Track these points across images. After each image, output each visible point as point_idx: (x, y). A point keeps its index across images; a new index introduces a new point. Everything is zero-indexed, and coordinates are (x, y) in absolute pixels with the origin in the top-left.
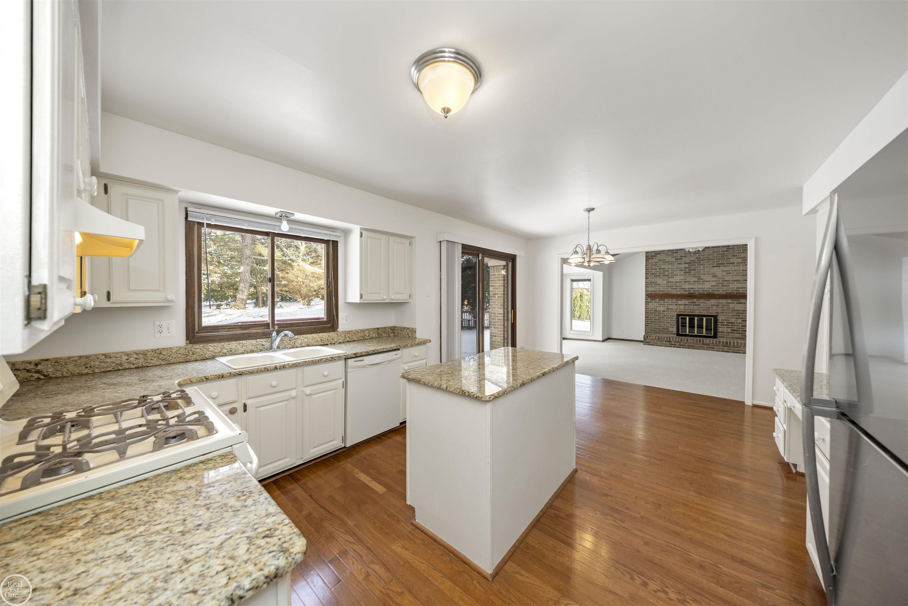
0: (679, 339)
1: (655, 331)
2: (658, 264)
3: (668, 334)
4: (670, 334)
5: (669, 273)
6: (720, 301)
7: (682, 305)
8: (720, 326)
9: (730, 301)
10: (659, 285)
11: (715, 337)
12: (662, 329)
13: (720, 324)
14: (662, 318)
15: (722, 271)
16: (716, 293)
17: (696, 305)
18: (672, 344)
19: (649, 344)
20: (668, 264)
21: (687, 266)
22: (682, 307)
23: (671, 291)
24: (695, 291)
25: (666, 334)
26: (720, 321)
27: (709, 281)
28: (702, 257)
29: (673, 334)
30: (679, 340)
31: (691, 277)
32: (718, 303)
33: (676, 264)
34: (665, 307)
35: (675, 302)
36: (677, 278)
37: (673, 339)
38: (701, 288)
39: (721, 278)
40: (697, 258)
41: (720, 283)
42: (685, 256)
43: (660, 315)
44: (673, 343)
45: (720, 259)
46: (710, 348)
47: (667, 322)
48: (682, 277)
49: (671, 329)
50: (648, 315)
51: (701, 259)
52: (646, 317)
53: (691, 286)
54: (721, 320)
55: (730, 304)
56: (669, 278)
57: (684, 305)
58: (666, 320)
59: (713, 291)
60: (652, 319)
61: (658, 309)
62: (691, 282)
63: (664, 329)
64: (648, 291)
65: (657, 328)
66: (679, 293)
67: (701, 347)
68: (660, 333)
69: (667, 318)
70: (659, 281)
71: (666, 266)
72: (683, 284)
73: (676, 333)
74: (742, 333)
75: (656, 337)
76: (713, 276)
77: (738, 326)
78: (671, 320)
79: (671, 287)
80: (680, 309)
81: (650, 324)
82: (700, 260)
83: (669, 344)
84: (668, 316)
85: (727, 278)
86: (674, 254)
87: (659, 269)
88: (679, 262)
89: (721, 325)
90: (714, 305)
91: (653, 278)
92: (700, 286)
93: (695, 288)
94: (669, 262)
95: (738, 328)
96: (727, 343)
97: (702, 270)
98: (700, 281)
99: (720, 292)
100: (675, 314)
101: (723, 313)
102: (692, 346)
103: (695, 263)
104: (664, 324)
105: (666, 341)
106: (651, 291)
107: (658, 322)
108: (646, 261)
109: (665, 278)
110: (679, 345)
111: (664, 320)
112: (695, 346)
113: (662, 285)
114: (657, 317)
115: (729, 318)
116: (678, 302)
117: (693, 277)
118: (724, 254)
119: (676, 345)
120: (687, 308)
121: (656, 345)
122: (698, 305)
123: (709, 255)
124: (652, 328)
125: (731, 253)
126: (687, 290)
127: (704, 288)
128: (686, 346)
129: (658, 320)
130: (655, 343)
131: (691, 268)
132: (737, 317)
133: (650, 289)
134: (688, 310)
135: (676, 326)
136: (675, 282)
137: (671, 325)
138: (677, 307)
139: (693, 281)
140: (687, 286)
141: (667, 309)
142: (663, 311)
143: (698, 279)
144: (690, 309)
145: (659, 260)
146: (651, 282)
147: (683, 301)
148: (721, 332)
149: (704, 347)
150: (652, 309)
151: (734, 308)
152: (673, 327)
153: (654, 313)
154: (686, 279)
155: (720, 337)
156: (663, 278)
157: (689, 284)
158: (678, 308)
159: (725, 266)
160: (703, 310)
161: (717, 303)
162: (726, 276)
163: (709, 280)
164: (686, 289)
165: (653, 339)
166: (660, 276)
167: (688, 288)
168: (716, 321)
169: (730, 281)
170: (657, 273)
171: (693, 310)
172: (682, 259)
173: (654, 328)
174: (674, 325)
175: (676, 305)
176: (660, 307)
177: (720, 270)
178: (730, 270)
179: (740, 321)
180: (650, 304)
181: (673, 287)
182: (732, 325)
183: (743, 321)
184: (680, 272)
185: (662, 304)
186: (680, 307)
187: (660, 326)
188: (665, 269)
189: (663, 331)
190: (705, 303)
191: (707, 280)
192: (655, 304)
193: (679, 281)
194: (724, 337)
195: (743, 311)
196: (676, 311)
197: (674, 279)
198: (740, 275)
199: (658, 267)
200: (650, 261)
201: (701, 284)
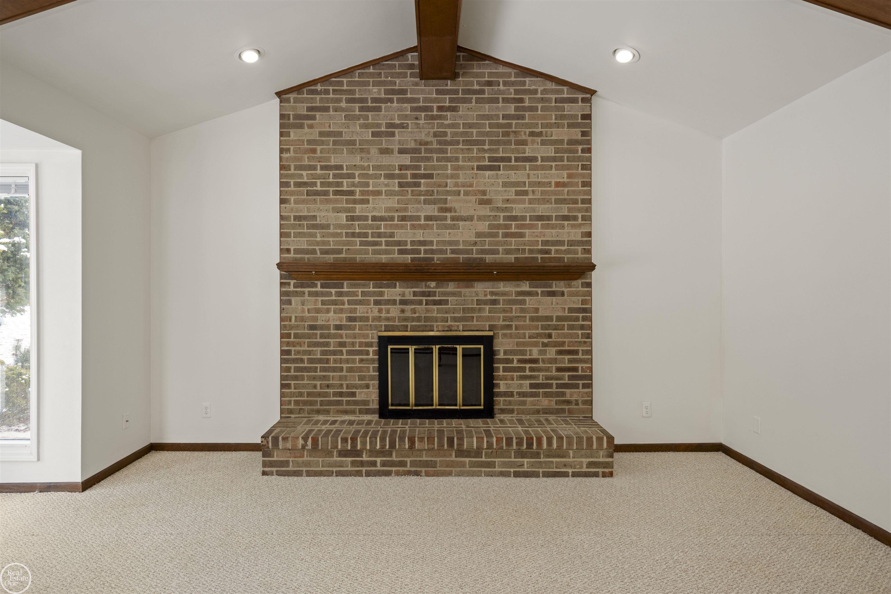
1: (311, 403)
2: (319, 148)
3: (353, 412)
4: (361, 412)
5: (354, 185)
6: (503, 287)
7: (394, 302)
8: (501, 373)
9: (525, 287)
10: (322, 227)
11: (489, 412)
12: (335, 394)
13: (501, 366)
14: (334, 353)
15: (505, 184)
16: (489, 258)
17: (435, 303)
18: (362, 464)
20: (351, 152)
21: (406, 160)
22: (394, 311)
23: (359, 252)
24: (432, 252)
25: (346, 412)
26: (501, 356)
27: (470, 218)
28: (449, 131)
29: (368, 412)
30: (383, 446)
31: (419, 202)
32: (497, 294)
33: (374, 150)
34: (341, 311)
35: (374, 294)
36: (380, 205)
38: (450, 243)
39: (503, 210)
40: (435, 135)
41: (499, 227)
42: (402, 126)
43: (327, 344)
45: (498, 143)
47: (350, 370)
48: (393, 202)
49: (361, 395)
50: (288, 344)
51: (448, 138)
53: (419, 236)
54: (505, 352)
55: (527, 298)
56: (355, 202)
57: (403, 302)
58: (347, 361)
59: (483, 252)
60: (302, 361)
61: (322, 319)
62: (418, 218)
63: (341, 394)
64: (288, 251)
65: (319, 395)
66: (384, 258)
67: (452, 464)
68: (327, 412)
69: (349, 353)
70: (323, 213)
71: (344, 159)
72: (397, 227)
73: (375, 405)
74: (558, 394)
75: (307, 436)
76: (482, 202)
77: (547, 370)
78: (361, 361)
79: (359, 235)
80: (388, 319)
81: (296, 378)
82: (446, 143)
83: (353, 463)
84: (353, 344)
85: (518, 210)
86: (370, 114)
87: (322, 168)
88: (384, 146)
89: (505, 370)
90: (485, 302)
91: (303, 202)
92: (447, 235)
93: (431, 243)
94: (352, 143)
95: (547, 378)
96: (530, 445)
97: (452, 176)
98: (445, 218)
99: (501, 257)
100: (373, 337)
101: (509, 327)
102: (426, 464)
103: (431, 151)
104: (341, 378)
105: (341, 454)
106: (297, 251)
107: (323, 369)
108: (282, 134)
109: (343, 202)
110: (384, 464)
111: (341, 361)
112: (433, 464)
113: (331, 230)
114: (318, 353)
115: (525, 344)
116: (381, 294)
117: (426, 202)
118: (510, 125)
119: (374, 464)
120: (408, 314)
121: (308, 474)
122: (440, 303)
123: (471, 126)
124: (301, 394)
125: (527, 126)
126: (409, 247)
127: (457, 243)
128: (408, 468)
129: (320, 361)
130: (307, 464)
131: (418, 168)
132: (546, 341)
133: (294, 243)
134: (413, 320)
135: (376, 382)
136: (374, 219)
137: (361, 378)
138: (380, 311)
139: (428, 218)
140: (406, 235)
141: (351, 319)
142: (338, 327)
143: (442, 210)
144: (419, 319)
145: (321, 134)
146: (296, 218)
147: (398, 290)
148: (505, 394)
149: (463, 465)
150: (302, 319)
151: (537, 310)
152: (367, 386)
153: (309, 336)
154: (406, 210)
155: (503, 411)
156: (336, 201)
157: (413, 227)
158: (383, 315)
159: (512, 168)
160: (455, 319)
161: (492, 293)
162: (514, 201)
163: (471, 213)
164: (405, 243)
166: (326, 193)
167: (413, 243)
168: (490, 353)
169: (524, 218)
170: (315, 184)
171: (427, 319)
172: (393, 134)
173: (309, 394)
174: (372, 378)
175: (377, 303)
176: (328, 311)
177: (500, 181)
178: (524, 183)
179: (551, 353)
180: (293, 299)
181: (366, 235)
182: (532, 370)
183: (560, 352)
184: (386, 181)
185: (334, 302)
186: (388, 312)
187: (328, 386)
188: (340, 167)
189: (339, 403)
190: (459, 294)
191: (463, 214)
192: (311, 303)
193: (383, 214)
194: (511, 411)
195: (559, 319)
196: (376, 327)
197: (370, 205)
198: (549, 201)
199: (320, 160)
200: (294, 134)
201: (447, 227)
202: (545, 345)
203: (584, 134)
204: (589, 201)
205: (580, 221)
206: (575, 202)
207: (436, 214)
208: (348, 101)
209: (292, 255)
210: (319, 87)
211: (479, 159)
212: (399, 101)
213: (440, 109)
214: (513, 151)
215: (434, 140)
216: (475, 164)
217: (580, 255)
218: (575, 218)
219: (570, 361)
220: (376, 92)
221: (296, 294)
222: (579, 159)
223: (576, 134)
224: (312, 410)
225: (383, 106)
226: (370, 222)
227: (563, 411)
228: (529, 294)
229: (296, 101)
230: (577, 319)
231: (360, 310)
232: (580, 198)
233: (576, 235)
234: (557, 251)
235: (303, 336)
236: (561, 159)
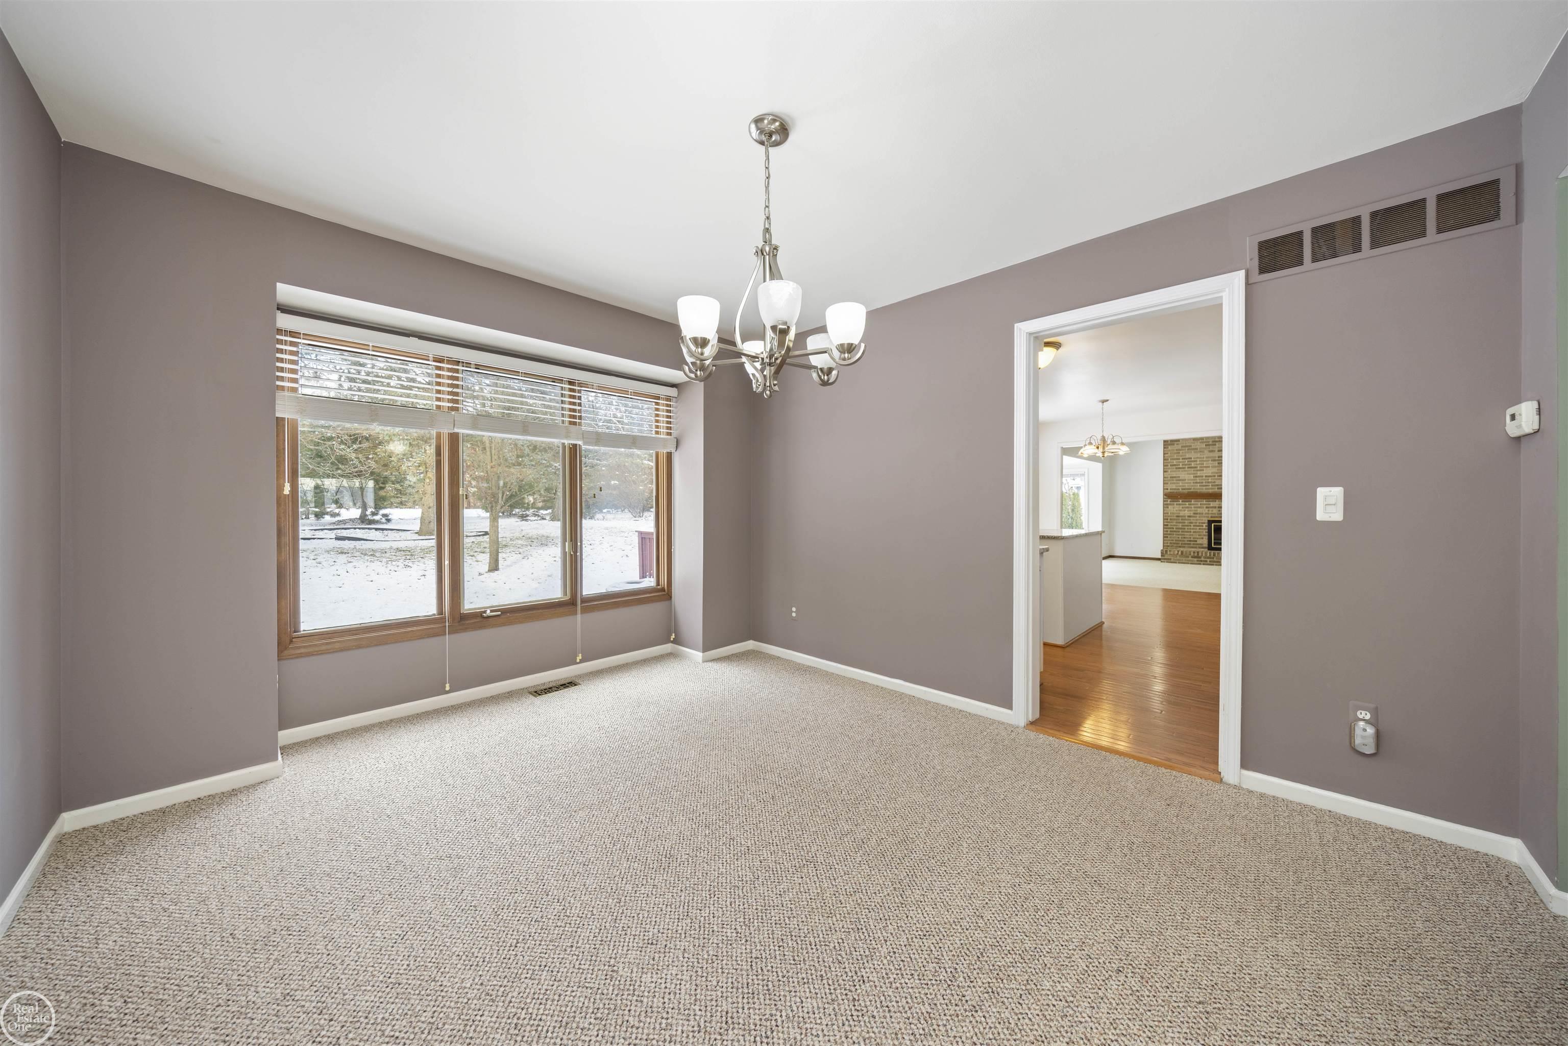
0: (1210, 553)
1: (1177, 544)
2: (1181, 452)
3: (1196, 548)
4: (1199, 548)
5: (1197, 464)
7: (1215, 507)
10: (1183, 480)
12: (1188, 541)
14: (1187, 526)
18: (1201, 561)
19: (1169, 561)
20: (1195, 452)
22: (1215, 511)
23: (1199, 489)
25: (1192, 547)
29: (1203, 548)
30: (1210, 556)
33: (1206, 452)
34: (1191, 510)
35: (1206, 504)
36: (1209, 472)
37: (1202, 554)
43: (1184, 523)
44: (1202, 559)
47: (1195, 532)
49: (1199, 541)
50: (1167, 522)
52: (1164, 525)
56: (1197, 471)
58: (1193, 529)
60: (1173, 528)
61: (1182, 514)
63: (1190, 541)
64: (1167, 489)
65: (1180, 541)
66: (1210, 491)
68: (1184, 547)
69: (1194, 526)
70: (1183, 475)
71: (1193, 455)
73: (1206, 546)
75: (1178, 552)
78: (1200, 529)
79: (1199, 483)
80: (1212, 513)
81: (1170, 534)
83: (1198, 561)
84: (1196, 523)
87: (1183, 459)
88: (1211, 449)
91: (1174, 471)
94: (1197, 449)
100: (1205, 520)
104: (1190, 535)
105: (1192, 557)
106: (1171, 489)
107: (1182, 532)
108: (1164, 448)
109: (1192, 471)
110: (1210, 561)
111: (1190, 529)
113: (1187, 481)
114: (1180, 526)
116: (1209, 504)
119: (1206, 561)
121: (1179, 563)
124: (1172, 540)
129: (1180, 529)
130: (1178, 560)
133: (1170, 486)
135: (1207, 537)
136: (1206, 476)
137: (1200, 535)
138: (1209, 510)
141: (1195, 513)
142: (1189, 516)
145: (1182, 447)
146: (1171, 477)
150: (1173, 513)
152: (1202, 538)
153: (1176, 520)
156: (1189, 471)
158: (1210, 512)
165: (1174, 554)
166: (1184, 468)
170: (1179, 464)
172: (1215, 445)
173: (1176, 540)
174: (1204, 535)
175: (1207, 507)
176: (1185, 511)
180: (1170, 507)
181: (1202, 482)
185: (1188, 508)
186: (1212, 511)
187: (1185, 538)
188: (1191, 458)
189: (1189, 544)
192: (1177, 508)
193: (1210, 475)
196: (1207, 517)
197: (1205, 472)
199: (1182, 456)
200: (1170, 448)
209: (1169, 491)
221: (1171, 504)
224: (1178, 546)
226: (1204, 478)
231: (1199, 510)
235: (1173, 520)
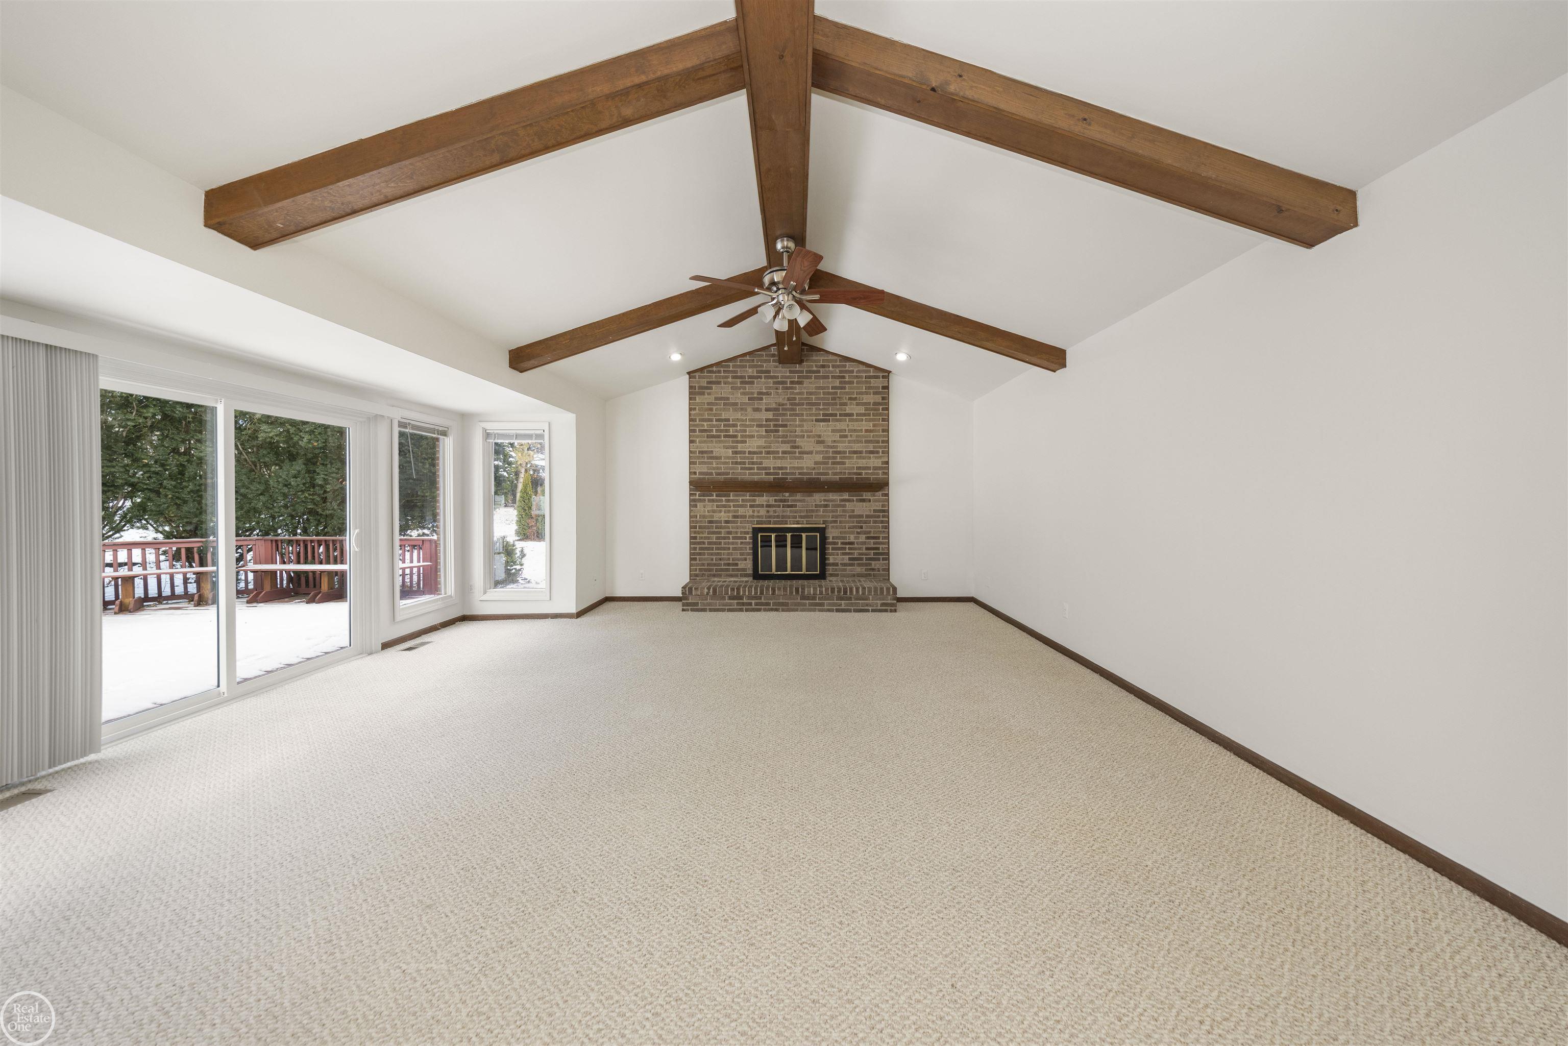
0: (756, 587)
1: (710, 570)
2: (714, 408)
3: (736, 576)
4: (742, 576)
5: (736, 431)
6: (831, 496)
7: (762, 506)
8: (830, 551)
9: (846, 496)
10: (716, 458)
11: (822, 576)
12: (725, 565)
13: (830, 546)
14: (724, 538)
15: (833, 431)
16: (823, 478)
17: (789, 506)
18: (743, 604)
19: (694, 606)
20: (735, 410)
21: (770, 415)
22: (763, 511)
23: (740, 474)
24: (787, 474)
25: (732, 576)
26: (831, 540)
27: (811, 453)
28: (797, 396)
29: (746, 575)
30: (756, 593)
31: (779, 442)
32: (827, 501)
33: (749, 409)
34: (729, 512)
35: (750, 501)
36: (754, 444)
37: (744, 591)
38: (798, 468)
39: (832, 447)
40: (789, 399)
41: (829, 458)
42: (767, 394)
43: (720, 533)
44: (745, 601)
45: (828, 404)
46: (817, 604)
47: (734, 549)
48: (761, 442)
49: (741, 565)
50: (695, 532)
51: (797, 401)
52: (691, 538)
53: (779, 463)
54: (833, 538)
55: (847, 503)
56: (737, 442)
57: (768, 506)
58: (733, 543)
59: (819, 474)
60: (704, 543)
61: (716, 517)
62: (778, 452)
63: (729, 564)
64: (695, 473)
65: (715, 565)
66: (756, 478)
67: (798, 604)
68: (720, 576)
69: (734, 538)
70: (717, 449)
71: (731, 415)
72: (764, 458)
73: (751, 572)
74: (866, 565)
75: (709, 589)
76: (819, 442)
77: (860, 549)
78: (742, 543)
79: (740, 463)
80: (758, 517)
81: (700, 554)
82: (796, 404)
83: (738, 604)
84: (736, 533)
85: (841, 447)
86: (747, 386)
87: (717, 420)
88: (756, 406)
89: (833, 549)
90: (820, 506)
91: (705, 442)
92: (796, 463)
93: (786, 468)
94: (736, 404)
95: (860, 554)
96: (845, 592)
97: (800, 426)
98: (795, 453)
99: (830, 477)
100: (749, 528)
101: (835, 522)
102: (783, 604)
103: (786, 410)
104: (728, 554)
105: (730, 598)
106: (700, 473)
107: (717, 549)
108: (690, 399)
109: (730, 442)
110: (756, 604)
111: (729, 543)
112: (786, 605)
113: (723, 460)
114: (714, 538)
115: (845, 532)
116: (754, 501)
117: (783, 442)
118: (836, 393)
119: (750, 604)
120: (771, 513)
121: (711, 610)
122: (791, 506)
123: (811, 393)
124: (703, 565)
125: (847, 393)
126: (772, 471)
127: (802, 468)
128: (771, 607)
129: (715, 543)
130: (709, 604)
131: (778, 420)
132: (859, 530)
133: (699, 468)
134: (775, 517)
135: (751, 557)
136: (750, 453)
137: (741, 554)
138: (753, 511)
139: (784, 452)
140: (770, 463)
141: (734, 517)
142: (727, 522)
143: (792, 447)
144: (778, 517)
145: (716, 399)
146: (700, 452)
147: (765, 498)
148: (833, 564)
149: (805, 605)
150: (704, 517)
151: (853, 511)
152: (746, 560)
153: (708, 528)
154: (770, 447)
155: (831, 575)
156: (725, 442)
157: (775, 458)
158: (756, 514)
159: (837, 420)
160: (801, 517)
161: (825, 500)
162: (839, 442)
163: (812, 449)
164: (769, 468)
165: (702, 594)
166: (719, 437)
167: (774, 468)
168: (824, 539)
169: (845, 452)
170: (712, 431)
171: (783, 517)
172: (761, 399)
173: (708, 565)
174: (748, 554)
175: (751, 506)
176: (720, 512)
177: (830, 429)
178: (845, 430)
179: (862, 538)
180: (698, 504)
181: (744, 463)
182: (850, 549)
183: (868, 538)
184: (757, 429)
185: (724, 506)
186: (758, 512)
187: (720, 559)
188: (728, 420)
189: (727, 570)
190: (803, 501)
191: (806, 449)
192: (710, 506)
193: (755, 450)
194: (837, 575)
195: (867, 516)
196: (752, 522)
197: (747, 444)
198: (861, 442)
199: (715, 415)
200: (698, 399)
201: (796, 458)
202: (858, 533)
203: (883, 398)
204: (888, 442)
205: (881, 454)
206: (878, 442)
207: (789, 450)
208: (733, 377)
209: (697, 476)
210: (714, 369)
211: (816, 415)
212: (766, 377)
213: (792, 382)
214: (838, 410)
215: (788, 402)
216: (814, 418)
217: (880, 476)
218: (878, 452)
219: (874, 543)
220: (751, 371)
221: (700, 501)
222: (881, 415)
223: (878, 398)
224: (711, 575)
225: (755, 381)
226: (747, 455)
227: (870, 575)
228: (848, 501)
229: (700, 377)
230: (879, 516)
232: (881, 439)
233: (878, 463)
234: (866, 473)
235: (705, 527)
236: (869, 415)
